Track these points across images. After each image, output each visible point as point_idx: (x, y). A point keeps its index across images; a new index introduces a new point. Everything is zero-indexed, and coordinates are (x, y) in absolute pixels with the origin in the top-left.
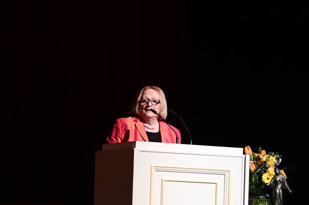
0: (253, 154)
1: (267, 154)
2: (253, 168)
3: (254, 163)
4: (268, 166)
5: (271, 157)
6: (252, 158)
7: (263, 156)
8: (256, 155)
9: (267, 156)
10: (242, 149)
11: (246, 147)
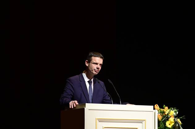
0: (160, 110)
1: (169, 109)
2: (160, 118)
3: (161, 115)
4: (169, 117)
5: (172, 111)
6: (159, 112)
7: (166, 110)
8: (162, 110)
9: (169, 110)
10: (153, 106)
11: (155, 105)
